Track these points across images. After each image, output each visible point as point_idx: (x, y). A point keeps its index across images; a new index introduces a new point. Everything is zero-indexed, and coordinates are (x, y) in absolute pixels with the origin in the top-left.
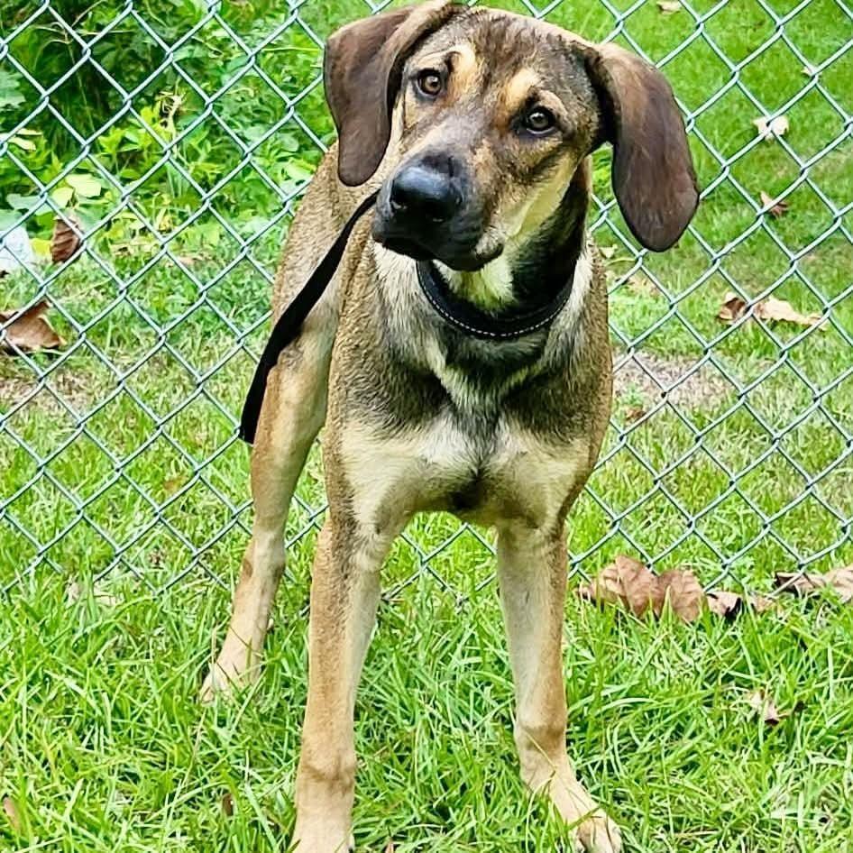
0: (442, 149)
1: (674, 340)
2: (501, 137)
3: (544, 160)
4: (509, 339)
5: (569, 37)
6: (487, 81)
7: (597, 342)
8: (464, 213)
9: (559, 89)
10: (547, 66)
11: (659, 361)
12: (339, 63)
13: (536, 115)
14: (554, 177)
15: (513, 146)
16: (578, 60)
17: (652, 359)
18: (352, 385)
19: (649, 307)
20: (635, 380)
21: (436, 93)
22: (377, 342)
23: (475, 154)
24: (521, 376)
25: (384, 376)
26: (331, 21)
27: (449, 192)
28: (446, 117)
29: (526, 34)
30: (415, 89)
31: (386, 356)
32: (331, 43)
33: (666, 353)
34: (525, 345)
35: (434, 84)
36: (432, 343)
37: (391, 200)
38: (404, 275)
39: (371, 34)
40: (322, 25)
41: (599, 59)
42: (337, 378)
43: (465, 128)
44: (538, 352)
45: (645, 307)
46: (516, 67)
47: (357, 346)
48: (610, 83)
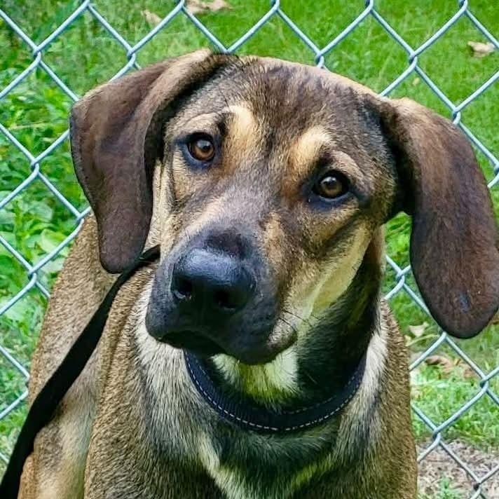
0: (227, 226)
1: (493, 428)
2: (291, 207)
3: (340, 230)
4: (294, 433)
5: (361, 89)
6: (270, 144)
7: (396, 429)
8: (258, 299)
9: (353, 150)
10: (338, 123)
11: (477, 452)
12: (88, 134)
13: (328, 179)
14: (349, 249)
15: (304, 216)
16: (372, 116)
17: (468, 451)
18: (110, 483)
19: (464, 392)
20: (448, 475)
21: (210, 160)
22: (140, 437)
23: (265, 229)
24: (307, 474)
25: (149, 476)
26: (91, 73)
27: (242, 277)
28: (226, 187)
29: (311, 85)
30: (184, 155)
31: (150, 453)
32: (76, 112)
33: (485, 443)
34: (312, 439)
35: (205, 149)
36: (204, 440)
37: (172, 289)
38: (170, 361)
39: (123, 97)
40: (81, 79)
41: (396, 116)
42: (92, 476)
43: (251, 200)
44: (329, 446)
45: (458, 392)
46: (303, 125)
47: (118, 440)
48: (409, 144)
